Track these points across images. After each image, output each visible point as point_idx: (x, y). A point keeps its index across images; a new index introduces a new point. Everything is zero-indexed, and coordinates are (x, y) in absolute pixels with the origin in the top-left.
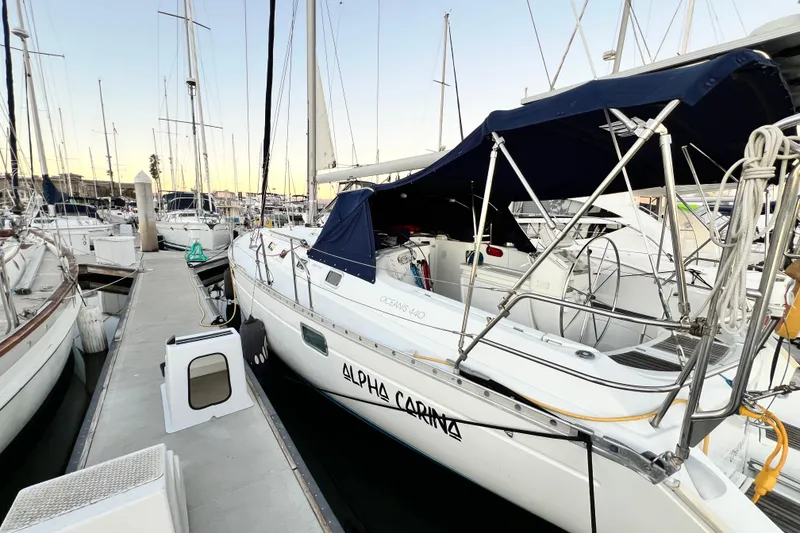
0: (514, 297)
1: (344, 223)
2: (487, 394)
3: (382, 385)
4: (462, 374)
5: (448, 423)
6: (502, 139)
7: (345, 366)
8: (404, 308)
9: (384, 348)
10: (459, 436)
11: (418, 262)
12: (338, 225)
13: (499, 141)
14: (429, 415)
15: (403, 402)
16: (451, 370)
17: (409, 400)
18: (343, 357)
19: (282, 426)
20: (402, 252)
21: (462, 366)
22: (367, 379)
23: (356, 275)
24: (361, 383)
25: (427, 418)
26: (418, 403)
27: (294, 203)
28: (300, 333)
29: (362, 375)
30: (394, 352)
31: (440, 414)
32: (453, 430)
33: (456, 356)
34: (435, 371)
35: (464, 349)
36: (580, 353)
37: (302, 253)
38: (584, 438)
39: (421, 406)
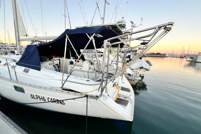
0: (72, 71)
1: (29, 54)
2: (68, 92)
3: (43, 97)
4: (63, 89)
5: (61, 101)
6: (68, 36)
7: (31, 95)
8: (49, 76)
9: (42, 87)
10: (64, 104)
11: (56, 64)
12: (27, 55)
13: (67, 36)
14: (57, 101)
15: (50, 100)
16: (60, 89)
17: (51, 99)
18: (30, 92)
19: (8, 118)
20: (50, 62)
21: (63, 88)
22: (39, 97)
23: (34, 69)
24: (37, 98)
25: (56, 102)
26: (54, 99)
27: (12, 46)
28: (14, 88)
29: (37, 96)
30: (45, 88)
31: (59, 100)
32: (63, 103)
33: (61, 85)
34: (57, 90)
35: (63, 84)
36: (87, 81)
37: (14, 64)
38: (87, 96)
39: (54, 100)
